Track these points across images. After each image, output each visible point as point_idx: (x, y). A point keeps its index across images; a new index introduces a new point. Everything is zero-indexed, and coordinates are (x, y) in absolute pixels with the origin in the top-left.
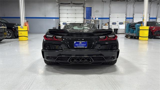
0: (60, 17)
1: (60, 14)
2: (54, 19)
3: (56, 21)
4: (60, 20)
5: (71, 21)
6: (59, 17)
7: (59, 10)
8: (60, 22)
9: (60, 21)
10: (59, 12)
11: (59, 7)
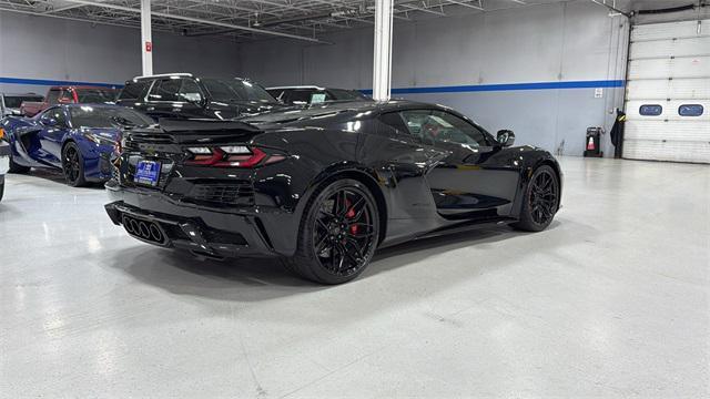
0: (630, 77)
1: (632, 63)
2: (601, 89)
3: (609, 99)
4: (626, 92)
5: (689, 96)
6: (623, 78)
7: (630, 43)
8: (625, 101)
9: (629, 96)
10: (625, 54)
11: (631, 29)
